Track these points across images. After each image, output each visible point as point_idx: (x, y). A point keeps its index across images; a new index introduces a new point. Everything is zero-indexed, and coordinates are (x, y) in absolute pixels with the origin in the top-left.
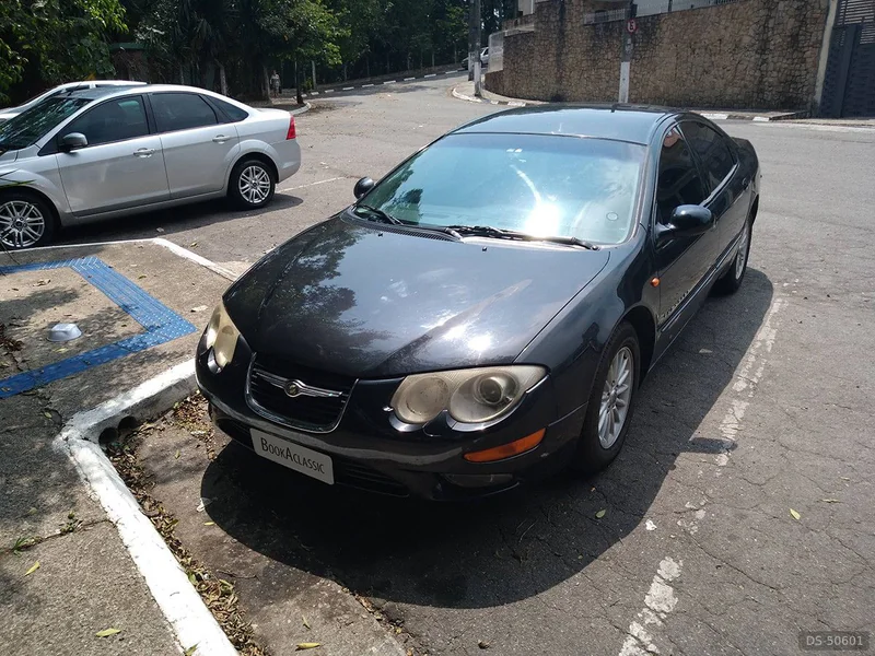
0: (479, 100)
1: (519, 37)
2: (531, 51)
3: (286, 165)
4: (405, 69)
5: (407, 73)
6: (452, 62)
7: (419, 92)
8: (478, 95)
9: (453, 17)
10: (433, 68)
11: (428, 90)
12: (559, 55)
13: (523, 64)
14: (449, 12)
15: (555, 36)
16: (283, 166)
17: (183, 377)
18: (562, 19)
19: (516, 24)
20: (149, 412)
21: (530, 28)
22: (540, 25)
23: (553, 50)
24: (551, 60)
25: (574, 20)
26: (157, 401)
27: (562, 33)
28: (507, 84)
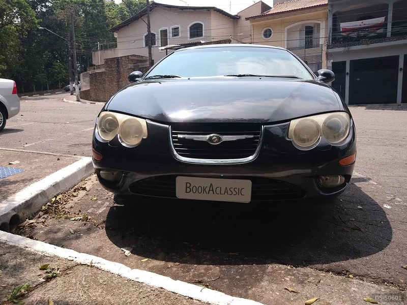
0: (79, 103)
1: (97, 74)
2: (104, 80)
3: (12, 109)
4: (33, 91)
5: (34, 93)
6: (58, 88)
7: (45, 100)
8: (78, 101)
9: (57, 67)
10: (48, 91)
11: (50, 99)
12: (118, 82)
13: (100, 86)
14: (54, 65)
15: (115, 73)
16: (11, 109)
17: (44, 189)
18: (118, 67)
19: (94, 69)
20: (28, 212)
21: (103, 70)
22: (108, 69)
23: (115, 80)
24: (115, 84)
25: (124, 67)
26: (31, 204)
27: (119, 72)
28: (92, 95)
